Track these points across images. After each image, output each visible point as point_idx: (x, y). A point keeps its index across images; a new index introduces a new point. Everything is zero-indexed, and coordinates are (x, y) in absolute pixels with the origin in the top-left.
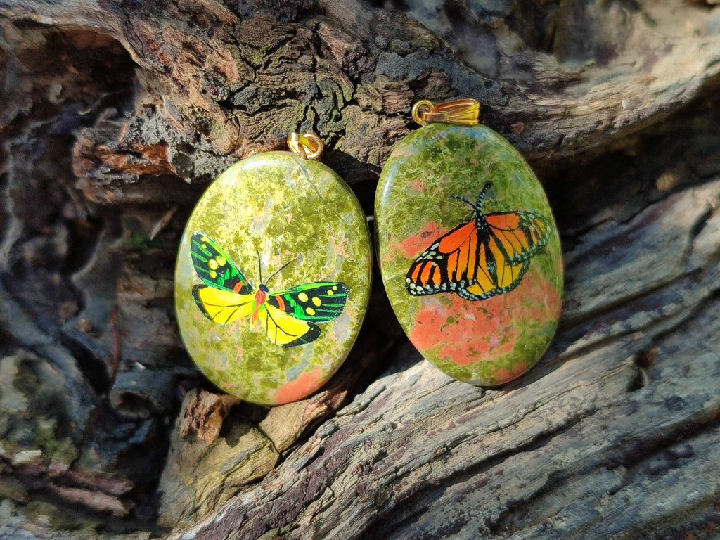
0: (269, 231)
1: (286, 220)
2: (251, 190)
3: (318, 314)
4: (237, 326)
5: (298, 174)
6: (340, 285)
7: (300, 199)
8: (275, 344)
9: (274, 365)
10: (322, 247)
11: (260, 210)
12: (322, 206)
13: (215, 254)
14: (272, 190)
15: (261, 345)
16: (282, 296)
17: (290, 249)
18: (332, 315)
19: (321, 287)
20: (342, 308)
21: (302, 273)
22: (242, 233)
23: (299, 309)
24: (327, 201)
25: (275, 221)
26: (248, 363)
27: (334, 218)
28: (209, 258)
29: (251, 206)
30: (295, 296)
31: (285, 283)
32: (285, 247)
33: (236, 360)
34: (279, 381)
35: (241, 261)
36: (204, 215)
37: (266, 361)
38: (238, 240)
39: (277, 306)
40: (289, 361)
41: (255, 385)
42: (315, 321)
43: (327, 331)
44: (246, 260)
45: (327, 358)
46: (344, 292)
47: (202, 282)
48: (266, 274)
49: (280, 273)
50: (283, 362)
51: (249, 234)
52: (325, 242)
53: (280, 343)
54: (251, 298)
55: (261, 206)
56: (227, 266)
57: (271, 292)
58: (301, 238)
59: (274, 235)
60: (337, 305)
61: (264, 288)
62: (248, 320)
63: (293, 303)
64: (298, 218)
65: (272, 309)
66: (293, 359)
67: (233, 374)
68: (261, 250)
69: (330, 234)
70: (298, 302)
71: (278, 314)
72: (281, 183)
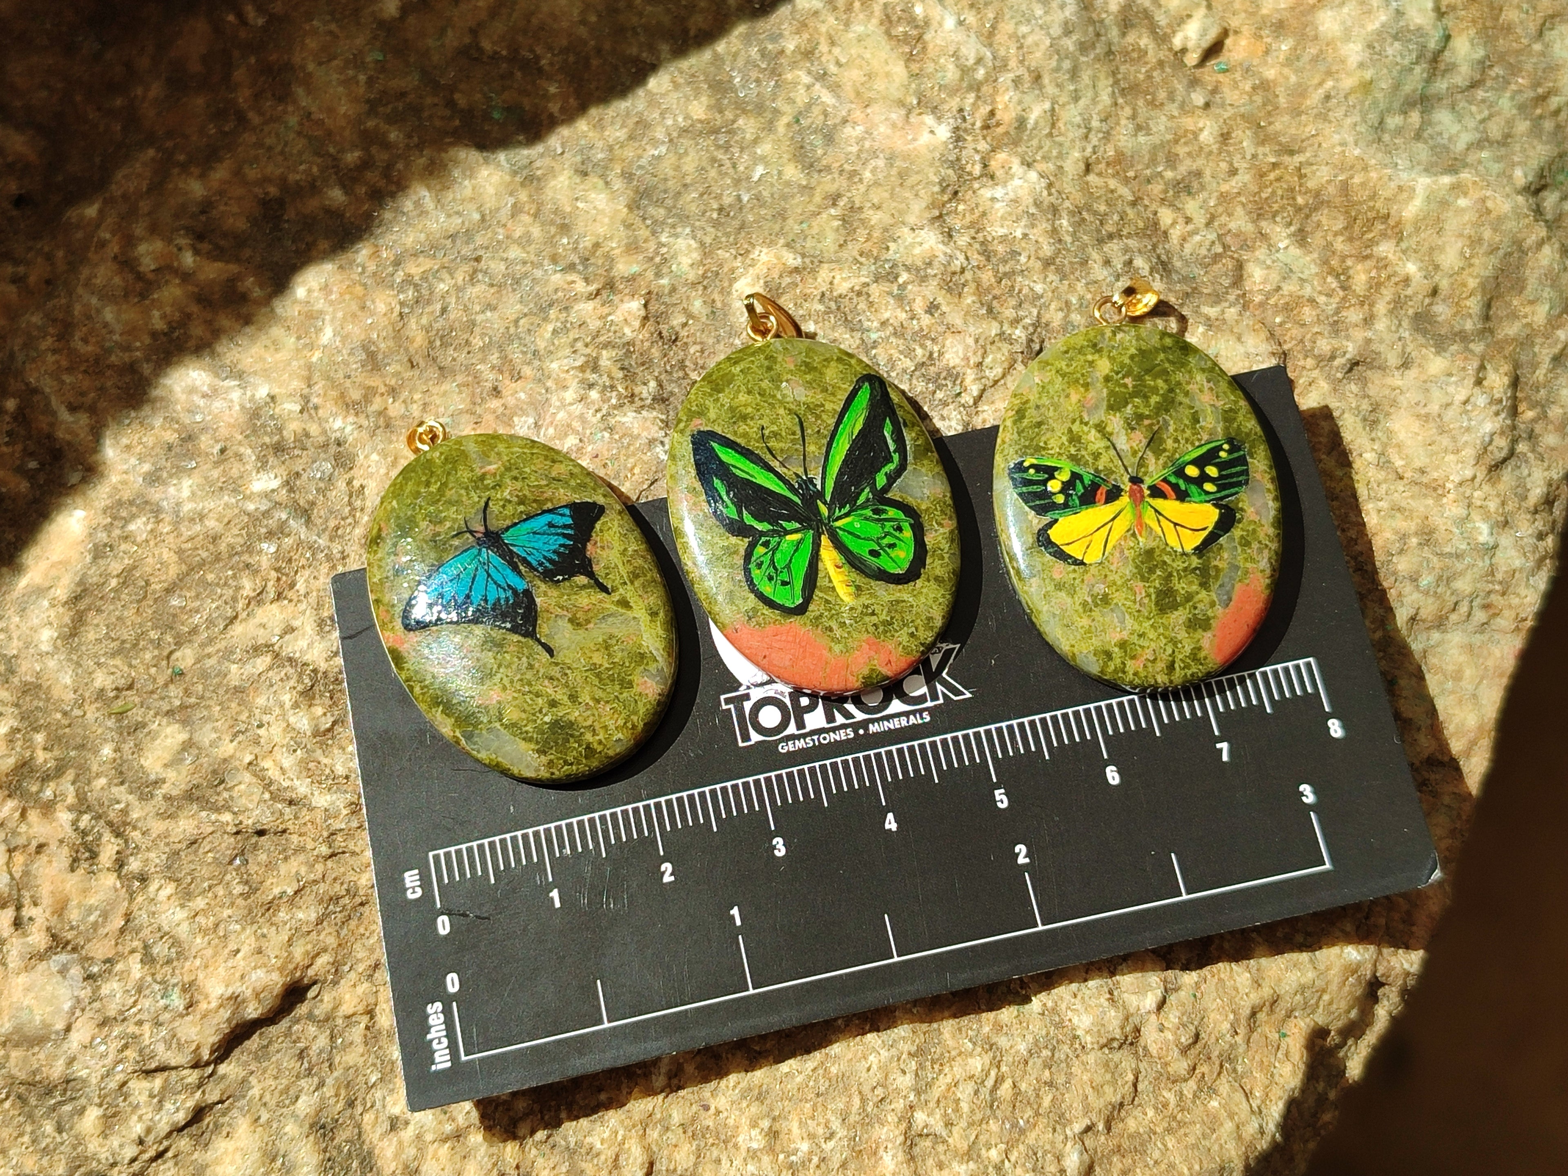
0: (1111, 408)
1: (1125, 386)
2: (1063, 376)
3: (1221, 488)
4: (1122, 552)
5: (1115, 335)
6: (1230, 441)
7: (1132, 357)
8: (1184, 554)
9: (1195, 588)
10: (1186, 401)
11: (1087, 390)
12: (1162, 356)
13: (1050, 472)
14: (1091, 363)
15: (1165, 563)
16: (1165, 480)
17: (1148, 417)
18: (1239, 484)
19: (1209, 451)
20: (1246, 472)
21: (1176, 440)
22: (1076, 428)
23: (1193, 489)
24: (1165, 349)
25: (1111, 393)
26: (1157, 604)
27: (1183, 365)
28: (1044, 483)
29: (1072, 391)
30: (1180, 472)
31: (1161, 462)
32: (1140, 417)
33: (1137, 606)
34: (1210, 613)
35: (1091, 461)
36: (1016, 436)
37: (1181, 586)
38: (1074, 439)
39: (1163, 496)
40: (1213, 573)
41: (1179, 637)
42: (1222, 498)
43: (1242, 510)
44: (1097, 456)
45: (1260, 550)
46: (1239, 449)
47: (1046, 519)
48: (1131, 461)
49: (1148, 452)
50: (1205, 576)
51: (1086, 424)
52: (1187, 394)
53: (1189, 548)
54: (1125, 500)
55: (1086, 386)
56: (1075, 476)
57: (1148, 481)
58: (1154, 399)
59: (1119, 410)
60: (1238, 469)
61: (1136, 480)
62: (1134, 535)
63: (1183, 485)
64: (1139, 378)
65: (1159, 503)
66: (1216, 567)
67: (1141, 635)
68: (1111, 434)
69: (1188, 383)
70: (1189, 480)
71: (1170, 506)
72: (1100, 351)
